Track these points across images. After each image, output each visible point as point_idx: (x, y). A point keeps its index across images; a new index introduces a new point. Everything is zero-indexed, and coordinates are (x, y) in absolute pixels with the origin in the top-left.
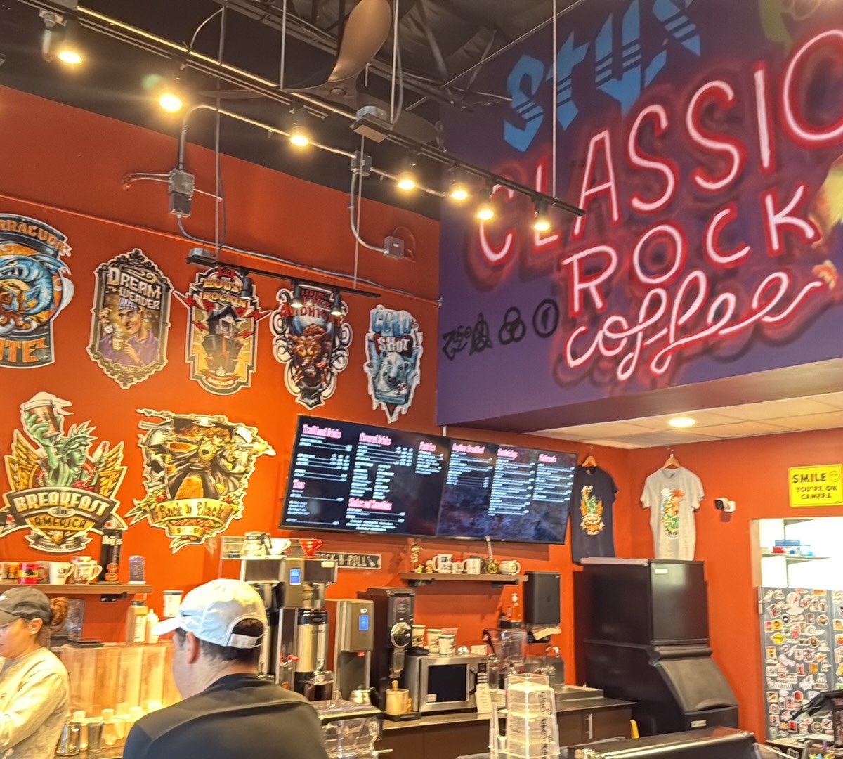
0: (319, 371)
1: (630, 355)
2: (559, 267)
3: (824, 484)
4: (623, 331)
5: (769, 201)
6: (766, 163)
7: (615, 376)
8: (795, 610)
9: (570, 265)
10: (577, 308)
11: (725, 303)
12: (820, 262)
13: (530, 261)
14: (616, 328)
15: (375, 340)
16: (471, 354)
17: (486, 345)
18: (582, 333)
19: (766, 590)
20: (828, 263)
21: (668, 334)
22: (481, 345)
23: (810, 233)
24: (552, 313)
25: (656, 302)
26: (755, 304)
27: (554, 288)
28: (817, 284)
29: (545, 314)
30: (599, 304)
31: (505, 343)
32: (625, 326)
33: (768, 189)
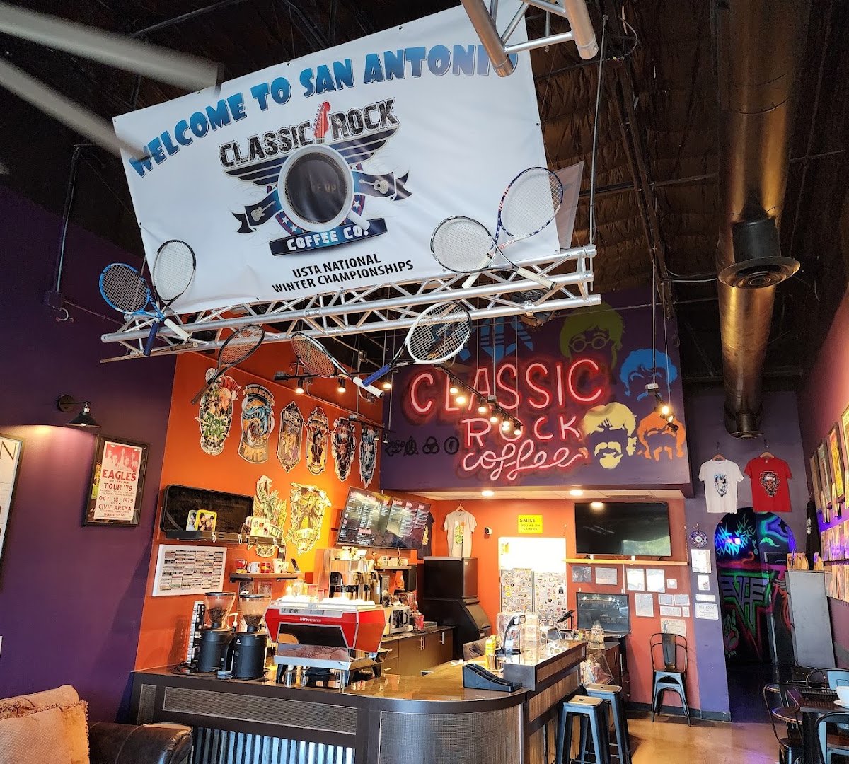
0: (345, 462)
1: (497, 470)
2: (460, 423)
3: (534, 524)
4: (493, 458)
5: (561, 419)
6: (561, 404)
7: (489, 478)
8: (517, 581)
9: (466, 424)
10: (469, 444)
11: (542, 456)
12: (582, 447)
13: (442, 417)
14: (490, 456)
15: (362, 446)
16: (404, 455)
17: (414, 452)
18: (471, 456)
19: (504, 571)
20: (585, 448)
21: (516, 464)
22: (411, 452)
23: (578, 435)
24: (455, 444)
25: (510, 449)
26: (555, 458)
27: (457, 432)
28: (580, 455)
29: (451, 443)
30: (481, 444)
31: (426, 453)
32: (495, 457)
33: (561, 414)
